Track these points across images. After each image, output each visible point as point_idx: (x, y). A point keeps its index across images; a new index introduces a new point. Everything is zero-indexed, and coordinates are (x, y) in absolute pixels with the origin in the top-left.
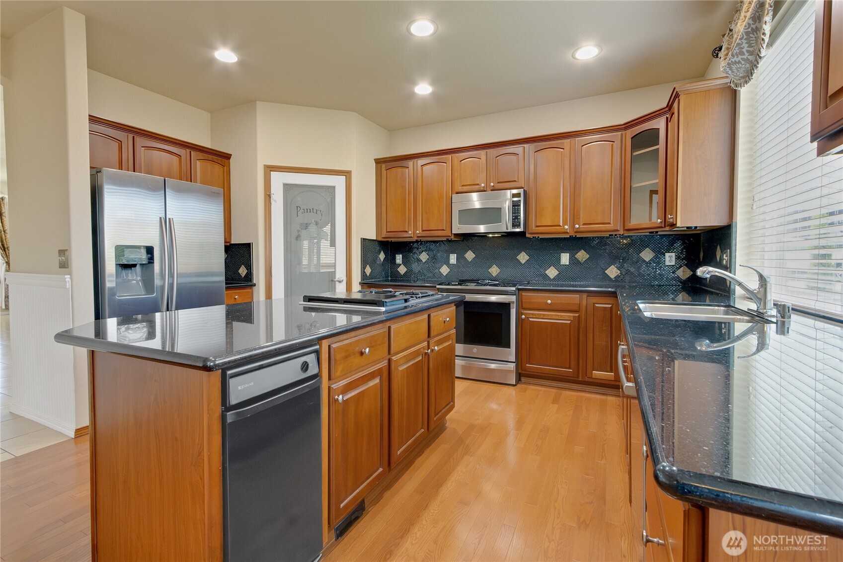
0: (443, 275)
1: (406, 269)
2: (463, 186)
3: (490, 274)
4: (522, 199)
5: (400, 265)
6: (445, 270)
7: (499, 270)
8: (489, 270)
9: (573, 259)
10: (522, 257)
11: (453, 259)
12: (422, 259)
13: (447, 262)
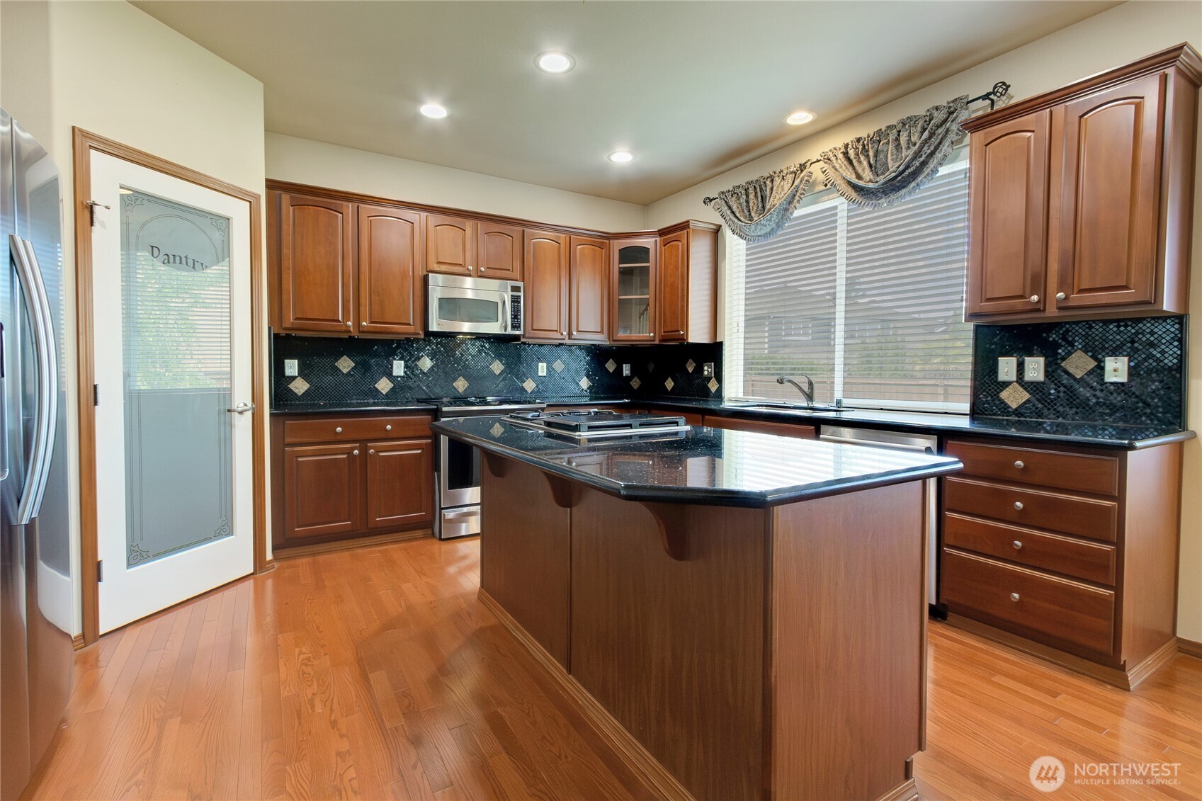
0: (381, 393)
1: (308, 385)
2: (439, 263)
3: (455, 389)
4: (521, 294)
5: (296, 377)
6: (384, 385)
7: (467, 385)
8: (454, 384)
9: (550, 369)
10: (496, 367)
11: (399, 368)
12: (341, 368)
13: (389, 374)
